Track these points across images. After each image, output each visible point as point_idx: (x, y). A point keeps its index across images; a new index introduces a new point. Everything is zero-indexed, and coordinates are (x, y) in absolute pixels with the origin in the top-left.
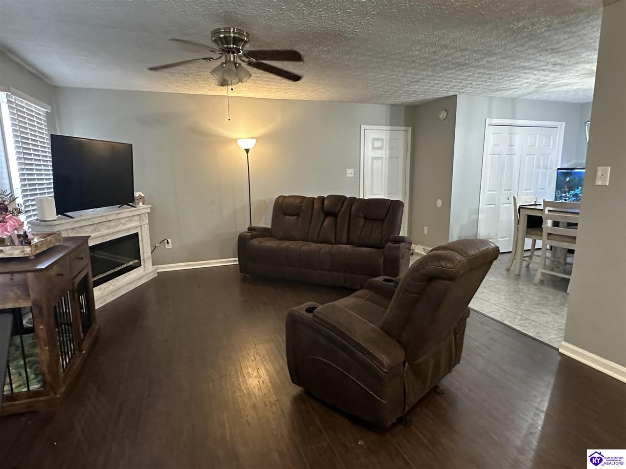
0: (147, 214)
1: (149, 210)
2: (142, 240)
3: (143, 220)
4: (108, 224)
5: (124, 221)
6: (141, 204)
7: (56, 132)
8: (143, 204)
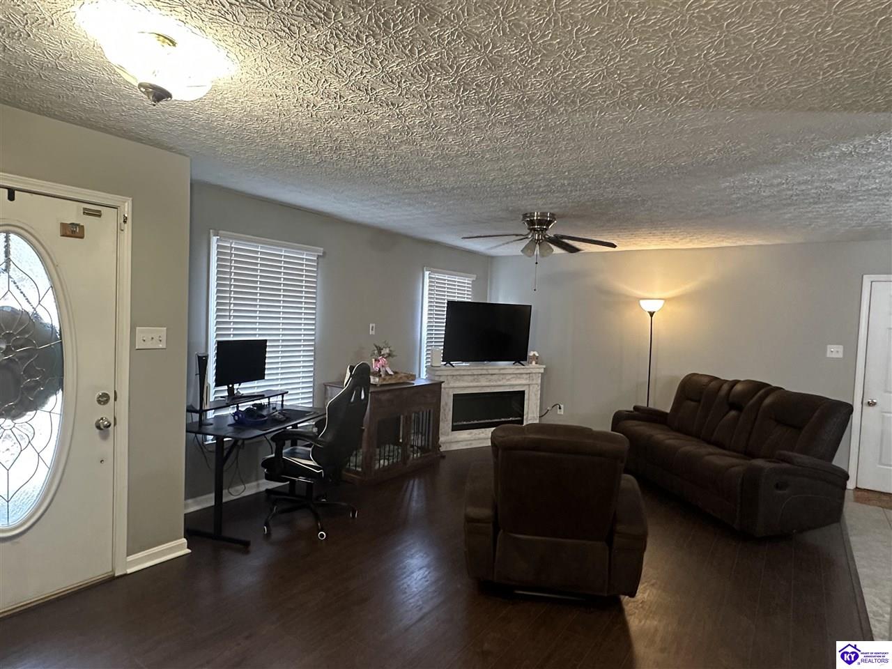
0: (540, 375)
1: (542, 371)
2: (529, 399)
3: (533, 380)
4: (489, 377)
5: (509, 377)
6: (534, 363)
7: (486, 300)
8: (536, 363)
